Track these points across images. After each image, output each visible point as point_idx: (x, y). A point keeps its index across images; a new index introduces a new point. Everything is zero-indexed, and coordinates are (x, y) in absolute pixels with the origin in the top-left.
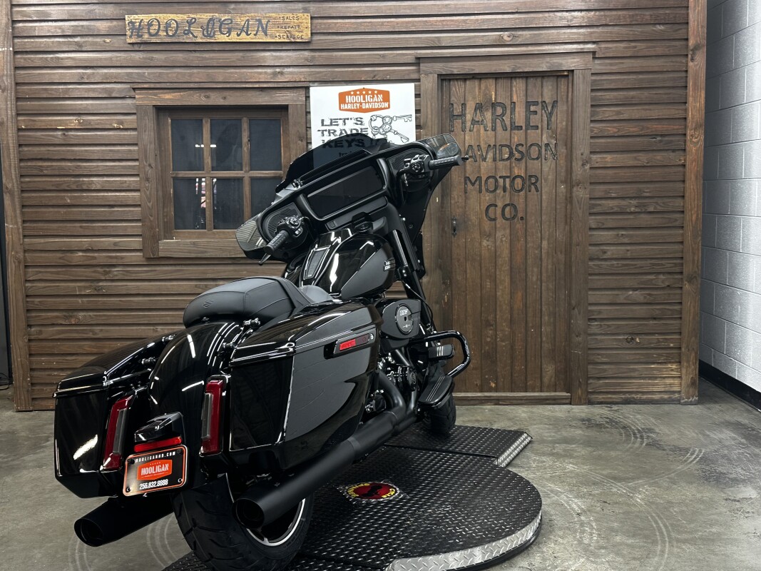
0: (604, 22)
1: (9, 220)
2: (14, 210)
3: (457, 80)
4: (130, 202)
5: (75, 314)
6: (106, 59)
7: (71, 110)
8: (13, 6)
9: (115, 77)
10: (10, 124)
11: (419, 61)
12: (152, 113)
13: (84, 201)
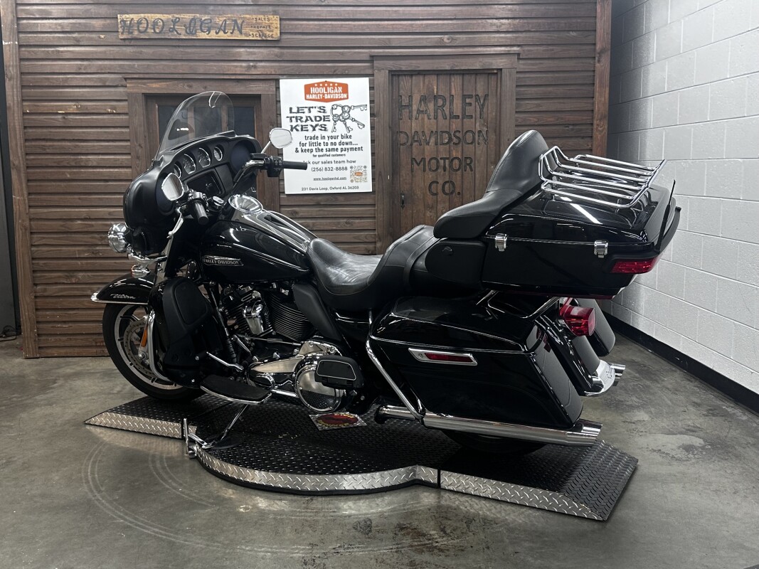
0: (527, 29)
1: (16, 192)
2: (21, 184)
3: (405, 75)
4: (122, 178)
5: (75, 274)
6: (100, 52)
7: (71, 97)
8: (17, 5)
9: (110, 69)
10: (16, 109)
11: (373, 58)
12: (141, 99)
13: (84, 176)
